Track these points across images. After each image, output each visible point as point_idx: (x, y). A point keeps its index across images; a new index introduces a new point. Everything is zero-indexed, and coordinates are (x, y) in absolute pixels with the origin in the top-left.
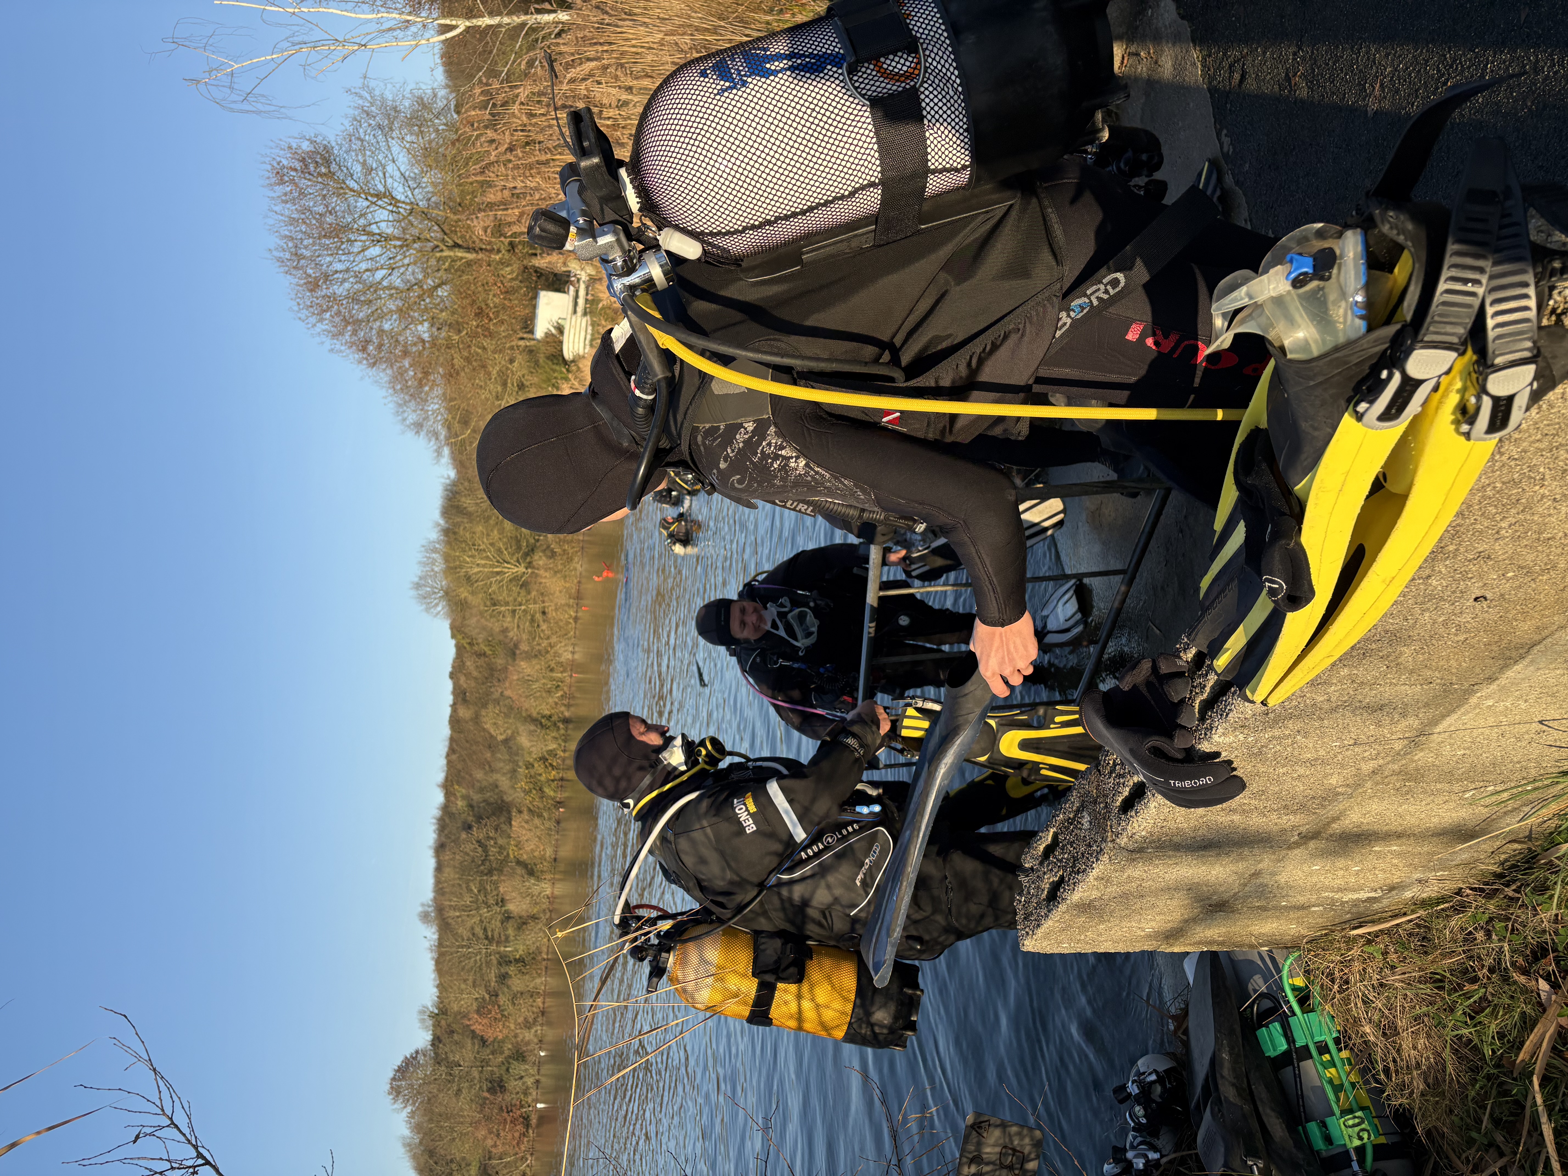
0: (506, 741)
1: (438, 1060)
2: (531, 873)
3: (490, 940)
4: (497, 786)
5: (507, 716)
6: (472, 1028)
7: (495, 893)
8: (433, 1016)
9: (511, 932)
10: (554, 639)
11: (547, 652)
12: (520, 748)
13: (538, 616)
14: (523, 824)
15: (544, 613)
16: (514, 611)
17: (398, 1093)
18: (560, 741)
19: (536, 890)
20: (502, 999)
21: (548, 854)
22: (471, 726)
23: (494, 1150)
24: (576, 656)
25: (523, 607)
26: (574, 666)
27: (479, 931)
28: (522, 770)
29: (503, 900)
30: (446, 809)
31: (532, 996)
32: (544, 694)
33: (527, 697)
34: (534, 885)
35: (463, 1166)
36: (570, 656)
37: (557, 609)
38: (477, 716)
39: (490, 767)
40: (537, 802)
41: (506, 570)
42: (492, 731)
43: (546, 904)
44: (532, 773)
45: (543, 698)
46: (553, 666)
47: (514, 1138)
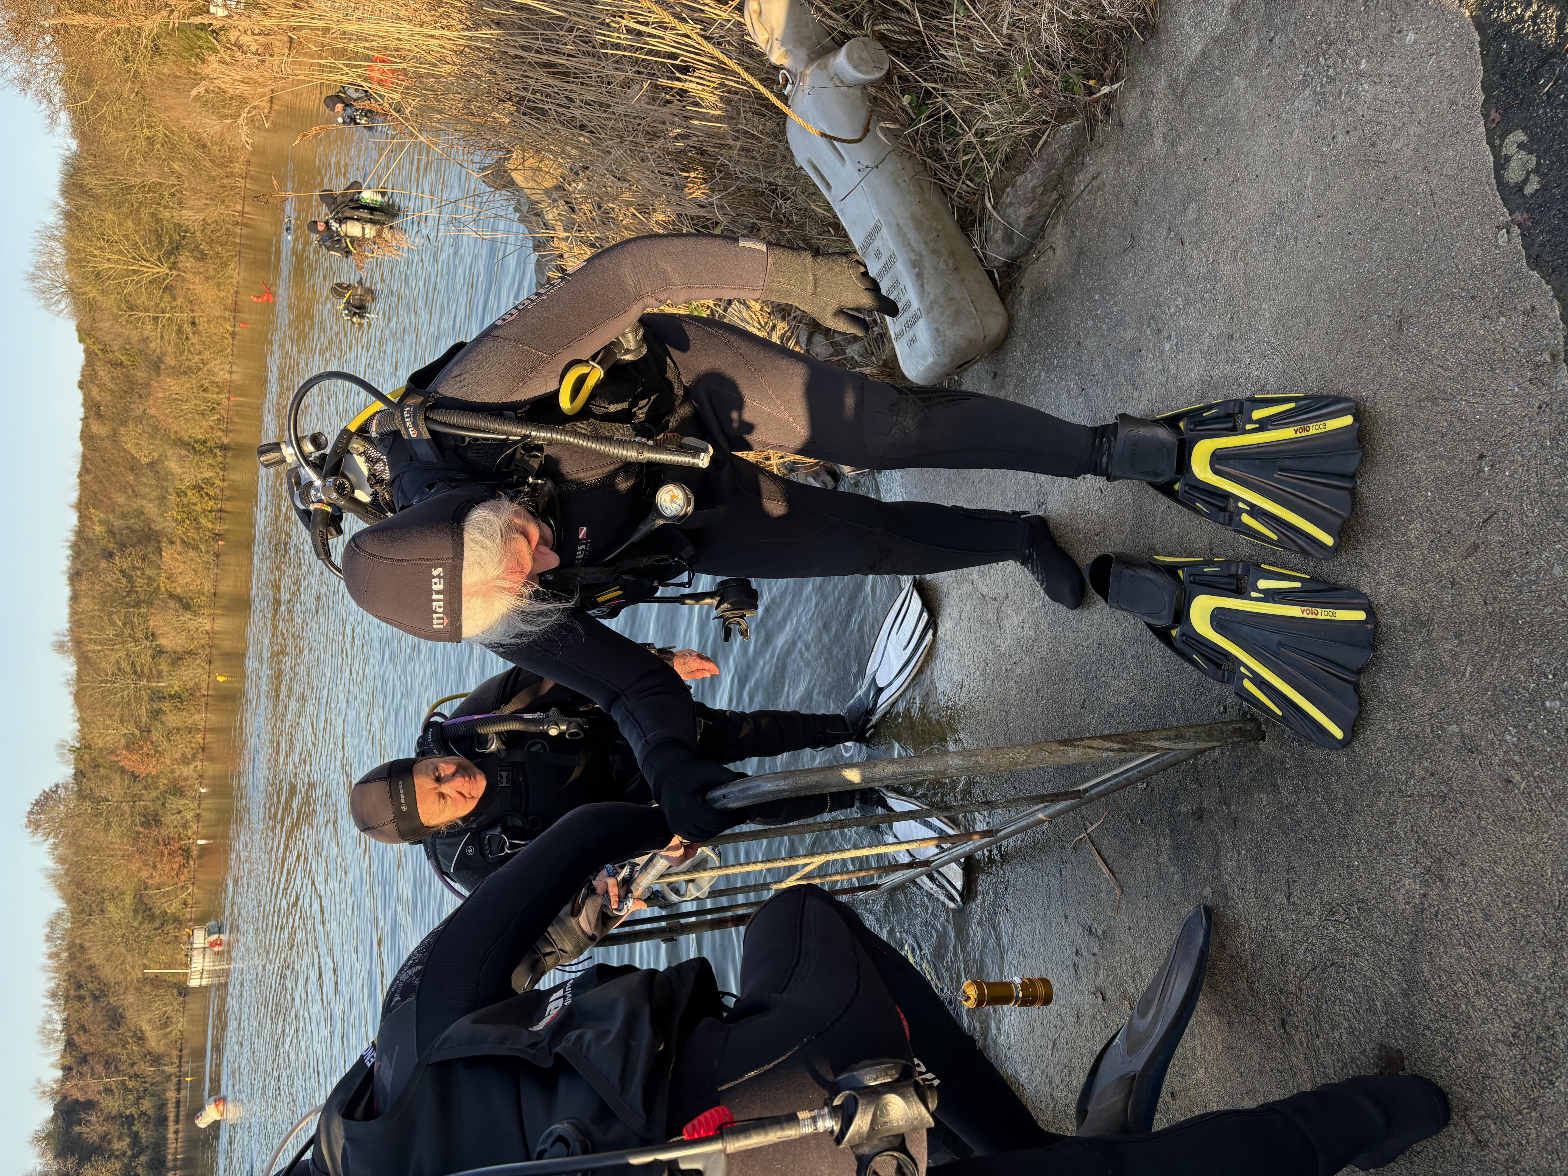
0: (152, 464)
1: (81, 796)
2: (187, 607)
3: (140, 676)
4: (142, 513)
5: (151, 436)
6: (121, 764)
7: (143, 626)
8: (73, 750)
9: (164, 667)
10: (206, 355)
11: (200, 369)
12: (169, 473)
13: (187, 327)
14: (176, 556)
15: (193, 324)
16: (156, 319)
17: (37, 827)
18: (218, 470)
19: (192, 625)
20: (155, 735)
21: (206, 588)
22: (108, 444)
23: (150, 881)
24: (234, 377)
25: (167, 315)
26: (231, 388)
27: (124, 665)
28: (173, 498)
29: (153, 635)
30: (80, 533)
31: (190, 732)
32: (197, 417)
33: (175, 418)
34: (190, 619)
35: (116, 895)
36: (227, 376)
37: (209, 321)
38: (115, 433)
39: (133, 491)
40: (192, 534)
41: (145, 270)
42: (134, 452)
43: (205, 640)
44: (185, 502)
45: (195, 421)
46: (206, 385)
47: (172, 869)
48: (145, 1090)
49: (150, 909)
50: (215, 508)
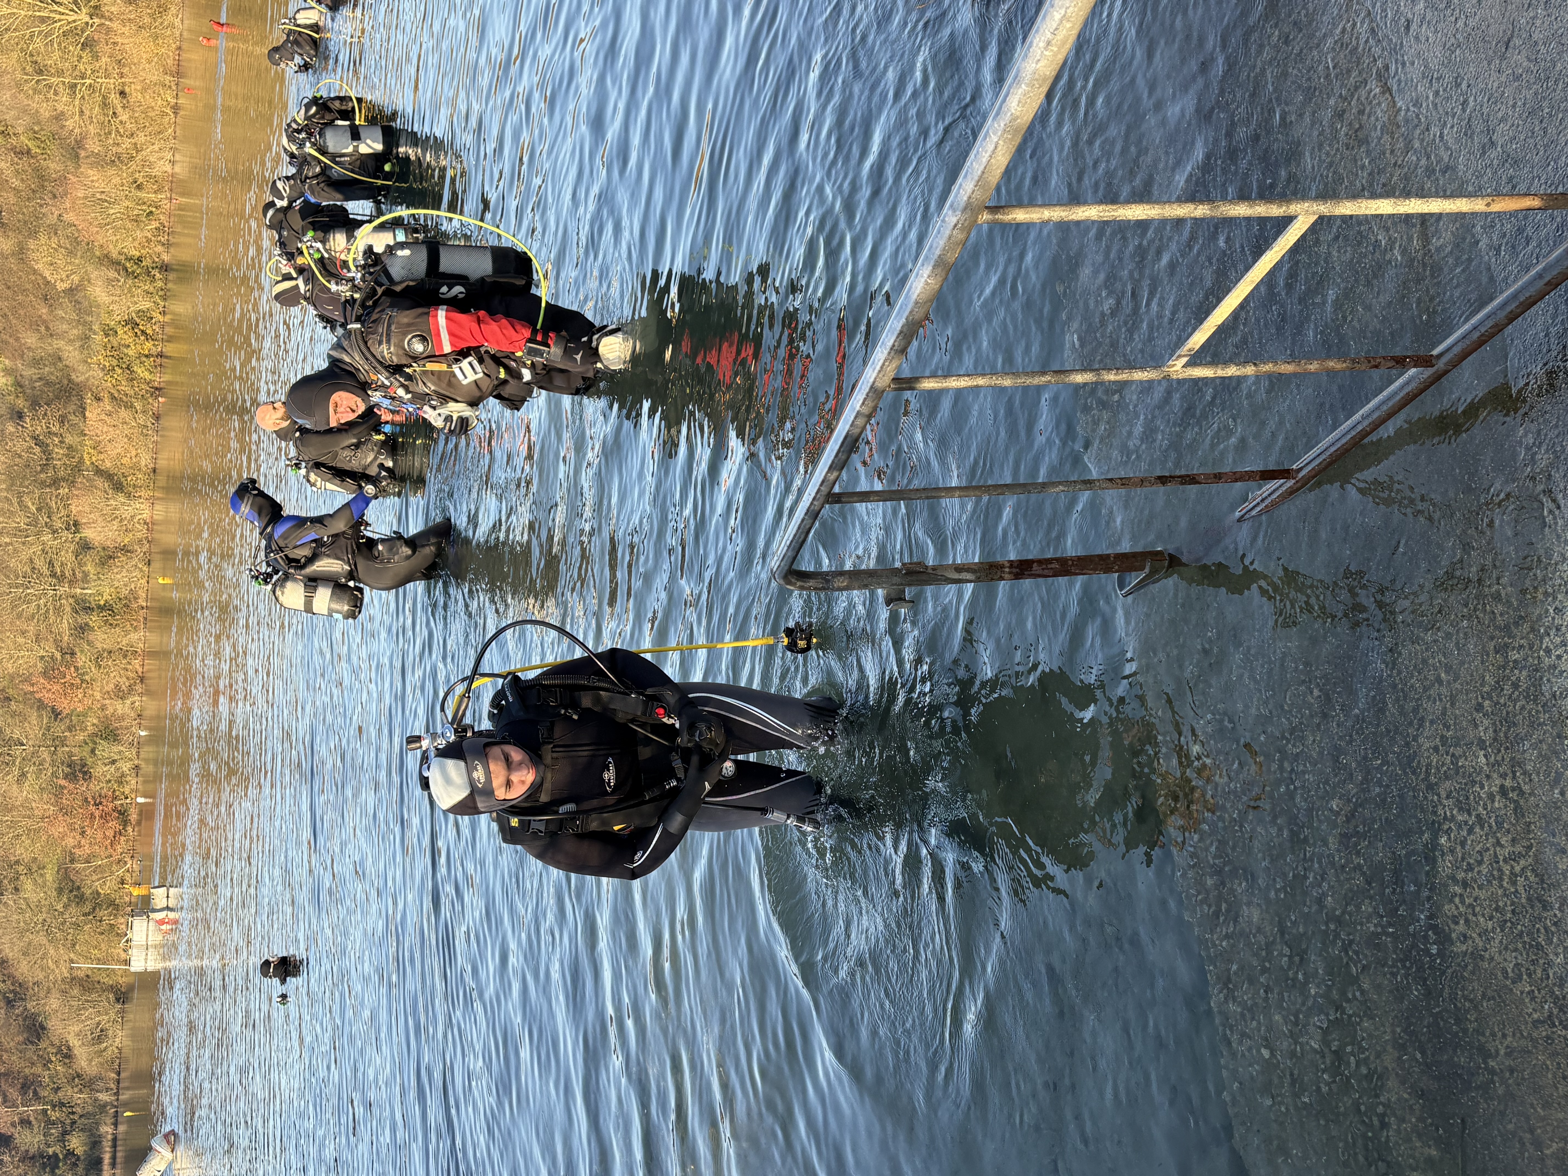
0: (71, 291)
2: (118, 487)
3: (60, 578)
4: (60, 359)
5: (71, 253)
6: (37, 696)
7: (63, 513)
9: (90, 568)
10: (141, 138)
11: (131, 158)
12: (94, 303)
13: (114, 99)
14: (103, 417)
15: (122, 93)
16: (73, 87)
18: (157, 299)
19: (127, 512)
20: (81, 660)
21: (143, 462)
23: (77, 851)
25: (88, 81)
27: (40, 563)
28: (98, 338)
29: (76, 524)
31: (125, 656)
32: (129, 225)
33: (101, 226)
34: (123, 504)
35: (34, 868)
36: (168, 168)
37: (144, 90)
38: (22, 249)
39: (47, 328)
40: (125, 387)
41: (58, 17)
42: (47, 274)
43: (141, 532)
44: (115, 344)
45: (128, 230)
46: (141, 180)
47: (105, 837)
48: (74, 1123)
49: (79, 888)
50: (154, 351)
